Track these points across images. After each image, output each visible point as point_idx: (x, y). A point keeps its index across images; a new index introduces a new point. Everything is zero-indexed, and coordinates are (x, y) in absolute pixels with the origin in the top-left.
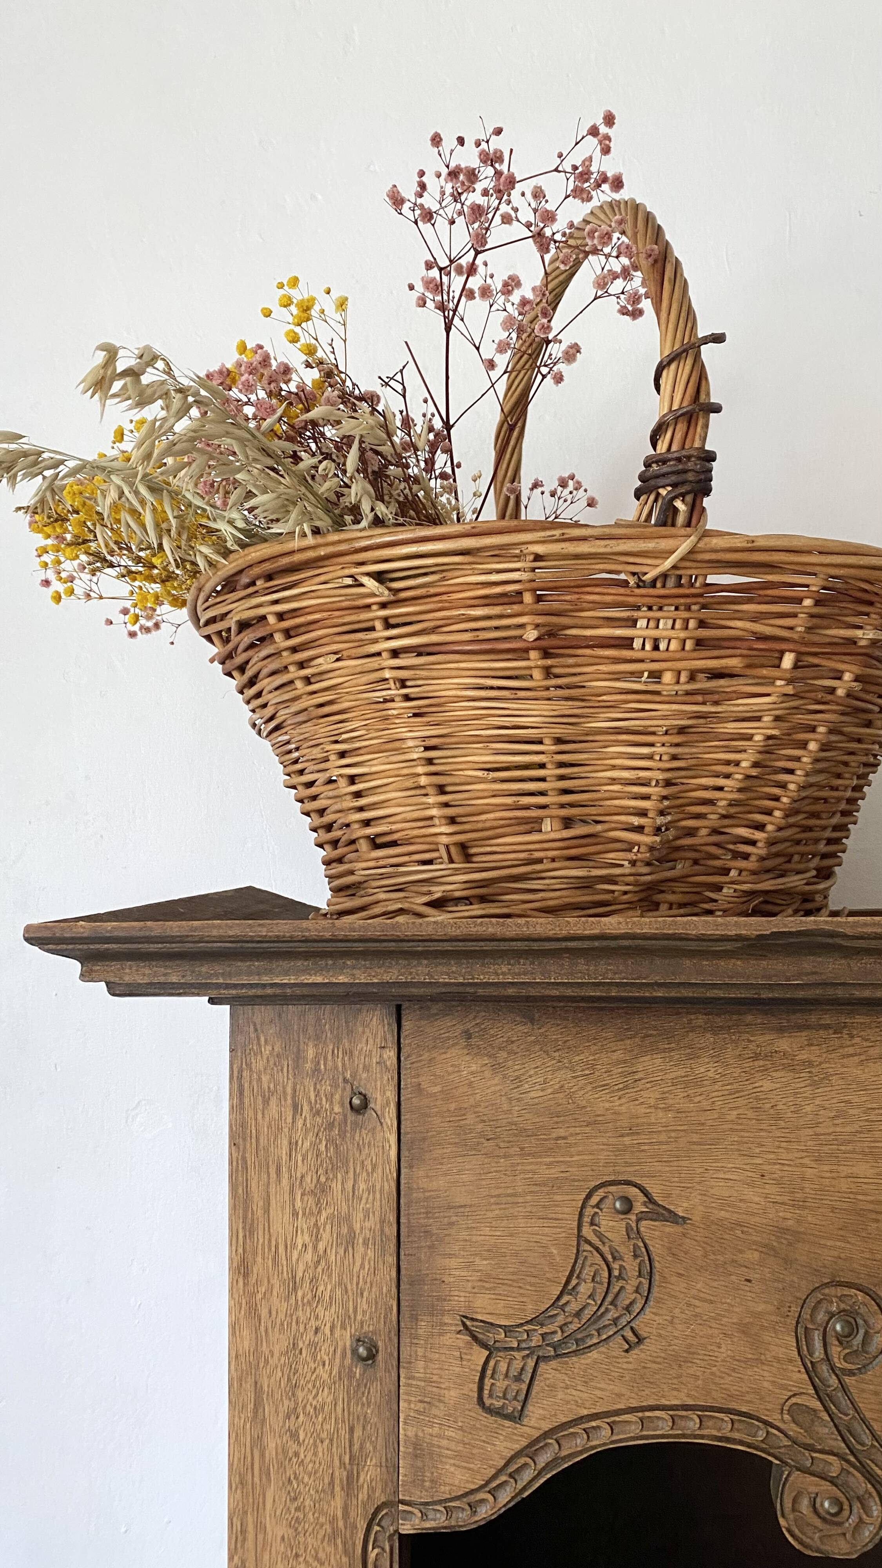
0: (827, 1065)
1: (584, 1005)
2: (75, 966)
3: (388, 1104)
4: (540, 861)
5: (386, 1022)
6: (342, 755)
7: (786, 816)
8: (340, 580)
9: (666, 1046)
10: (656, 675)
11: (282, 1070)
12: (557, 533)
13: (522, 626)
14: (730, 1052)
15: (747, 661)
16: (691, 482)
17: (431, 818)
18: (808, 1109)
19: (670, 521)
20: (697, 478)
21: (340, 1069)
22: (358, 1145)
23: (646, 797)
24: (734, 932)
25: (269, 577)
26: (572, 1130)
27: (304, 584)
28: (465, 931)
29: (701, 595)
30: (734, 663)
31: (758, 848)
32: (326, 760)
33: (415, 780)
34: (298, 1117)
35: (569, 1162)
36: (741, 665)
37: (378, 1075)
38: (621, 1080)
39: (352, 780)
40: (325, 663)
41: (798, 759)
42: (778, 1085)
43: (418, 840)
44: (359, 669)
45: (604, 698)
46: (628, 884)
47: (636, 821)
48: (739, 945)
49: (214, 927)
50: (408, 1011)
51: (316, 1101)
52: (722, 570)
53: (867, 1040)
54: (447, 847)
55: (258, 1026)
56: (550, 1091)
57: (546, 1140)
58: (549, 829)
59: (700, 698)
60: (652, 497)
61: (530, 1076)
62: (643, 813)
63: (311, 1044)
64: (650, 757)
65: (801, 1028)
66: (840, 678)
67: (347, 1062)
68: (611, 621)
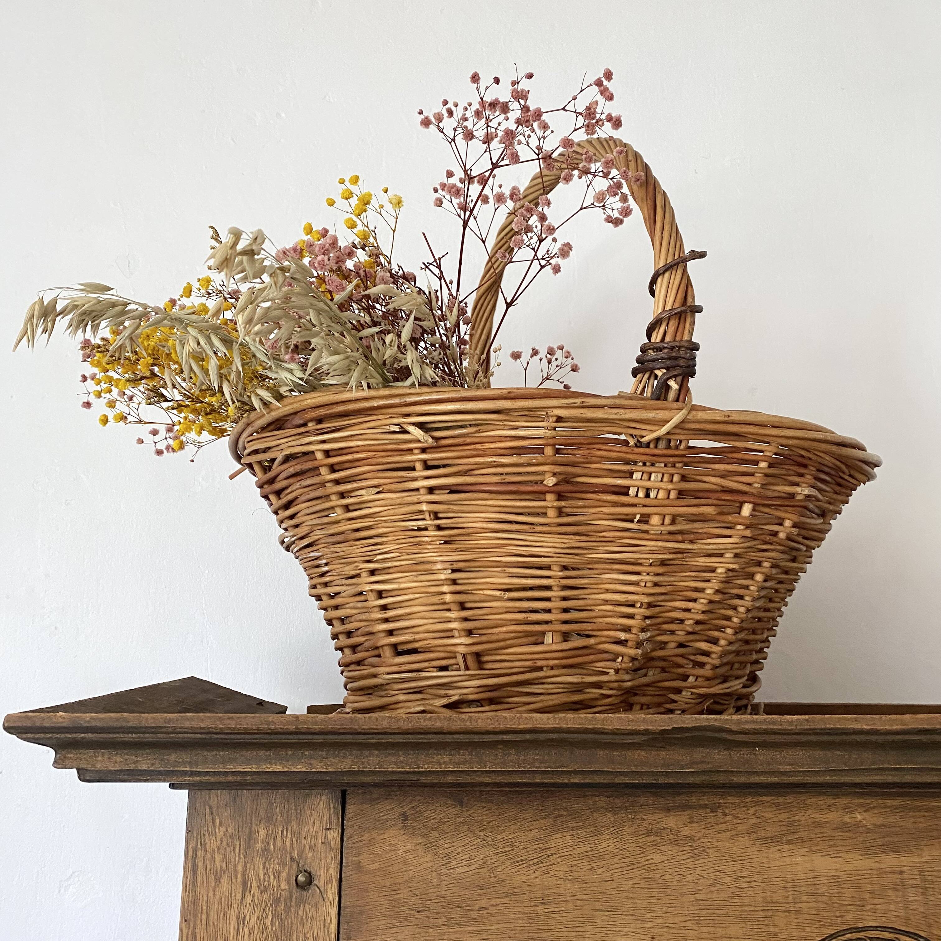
0: (706, 840)
1: (508, 789)
2: (49, 753)
3: (331, 880)
4: (540, 669)
5: (332, 806)
6: (373, 572)
7: (736, 633)
8: (388, 427)
9: (575, 825)
10: (645, 519)
11: (234, 851)
12: (578, 401)
13: (543, 473)
14: (628, 829)
15: (719, 510)
16: (682, 367)
17: (451, 630)
18: (690, 878)
19: (662, 398)
20: (687, 365)
21: (288, 849)
22: (302, 918)
23: (631, 616)
24: (642, 727)
25: (320, 421)
26: (493, 901)
27: (353, 428)
28: (416, 725)
29: (684, 456)
30: (709, 510)
31: (713, 659)
32: (358, 576)
33: (441, 597)
34: (247, 893)
35: (488, 930)
36: (714, 513)
37: (323, 855)
38: (535, 856)
39: (380, 594)
40: (366, 495)
41: (747, 587)
42: (666, 858)
43: (439, 649)
44: (398, 501)
45: (604, 534)
46: (611, 689)
47: (623, 636)
48: (645, 738)
49: (187, 719)
50: (352, 796)
51: (265, 879)
52: (702, 437)
53: (736, 818)
54: (464, 656)
55: (214, 810)
56: (474, 866)
57: (469, 911)
58: (551, 641)
59: (680, 537)
60: (647, 376)
61: (458, 854)
62: (627, 629)
63: (262, 826)
64: (636, 584)
65: (685, 807)
66: (781, 524)
67: (295, 842)
68: (613, 473)
